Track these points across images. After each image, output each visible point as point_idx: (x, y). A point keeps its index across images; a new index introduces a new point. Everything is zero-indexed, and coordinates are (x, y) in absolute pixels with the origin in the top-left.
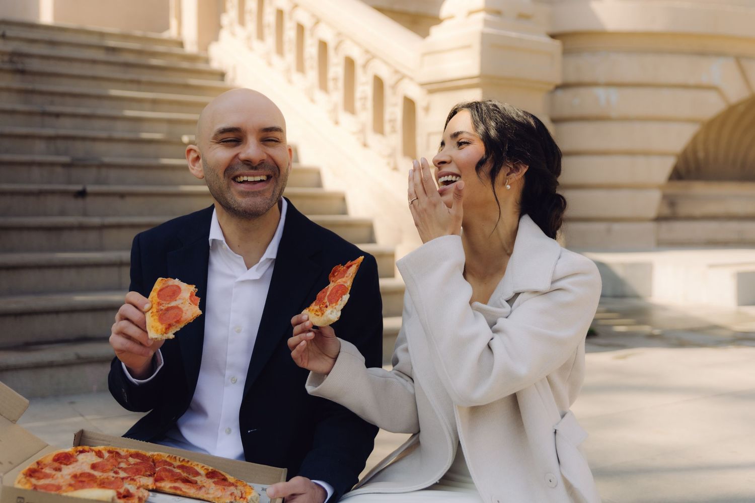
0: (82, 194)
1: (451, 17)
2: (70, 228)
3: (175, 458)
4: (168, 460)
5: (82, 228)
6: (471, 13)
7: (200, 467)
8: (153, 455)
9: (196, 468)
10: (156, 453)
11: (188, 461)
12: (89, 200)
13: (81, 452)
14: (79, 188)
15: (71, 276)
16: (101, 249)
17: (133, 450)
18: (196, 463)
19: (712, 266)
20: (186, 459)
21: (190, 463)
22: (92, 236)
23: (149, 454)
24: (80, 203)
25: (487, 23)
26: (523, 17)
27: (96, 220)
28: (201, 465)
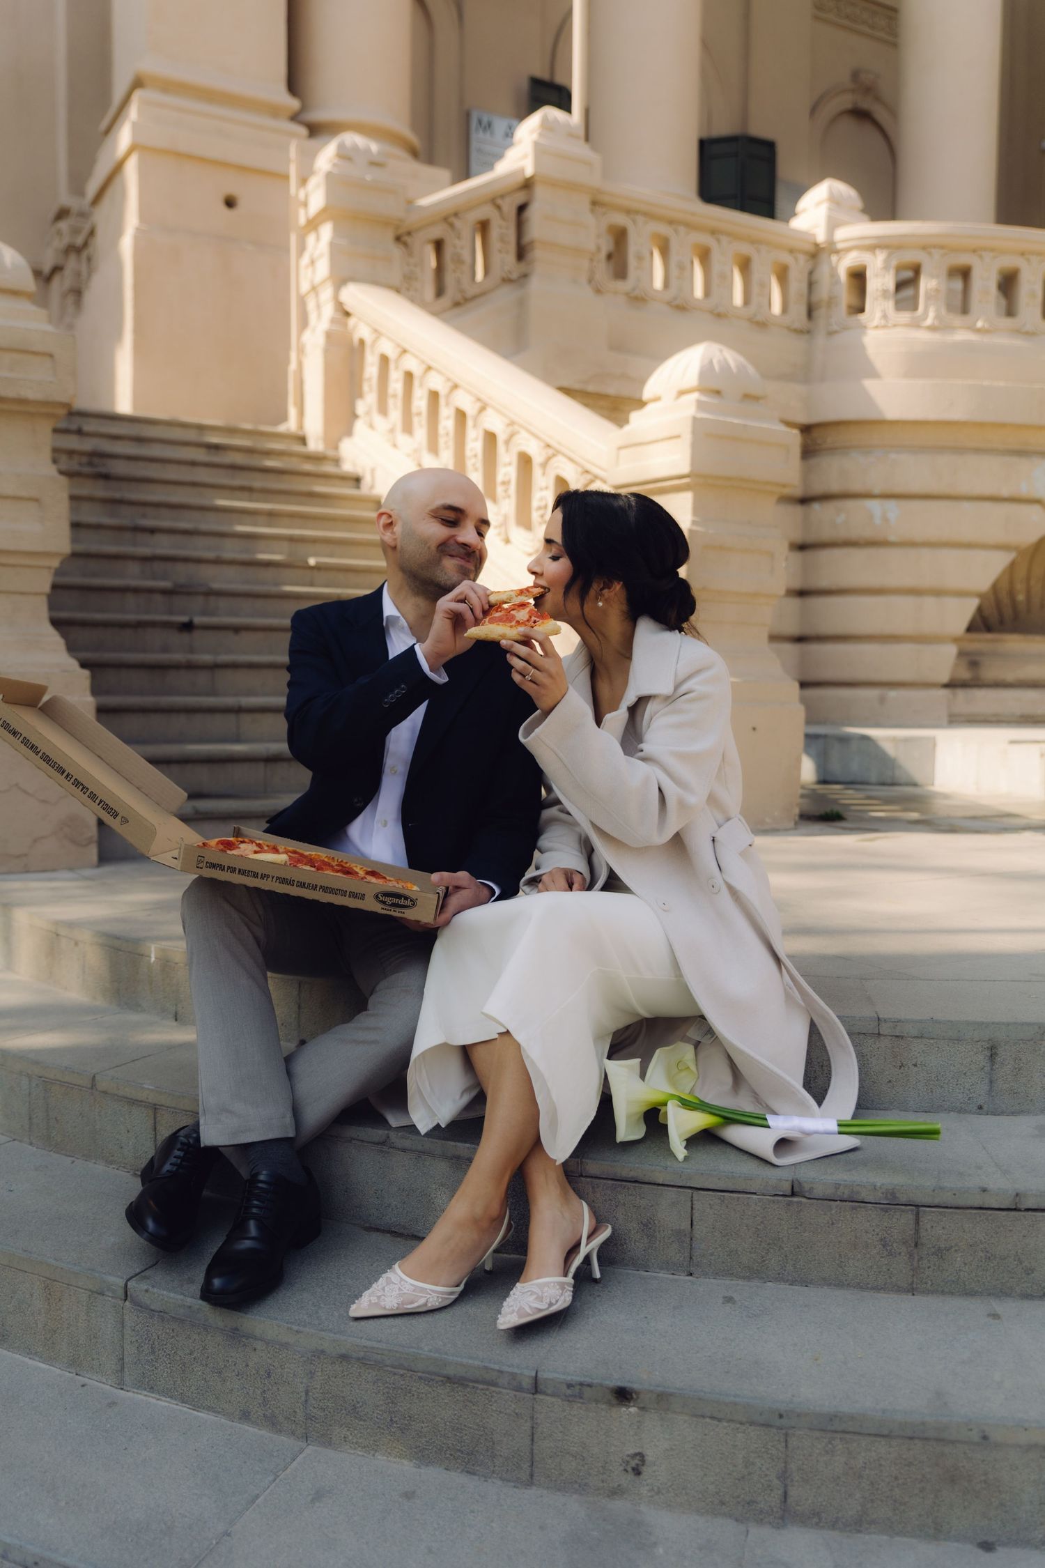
0: (188, 627)
1: (657, 399)
2: (177, 667)
3: (333, 858)
4: (326, 860)
5: (191, 667)
6: (682, 393)
7: (359, 868)
8: (311, 855)
9: (355, 868)
10: (313, 853)
11: (346, 863)
12: (197, 634)
13: (242, 842)
14: (185, 619)
15: (180, 722)
16: (213, 693)
17: (291, 849)
18: (355, 865)
19: (1013, 742)
20: (345, 861)
21: (348, 865)
22: (202, 678)
23: (307, 853)
24: (185, 637)
25: (700, 405)
26: (748, 397)
27: (207, 658)
28: (359, 866)
